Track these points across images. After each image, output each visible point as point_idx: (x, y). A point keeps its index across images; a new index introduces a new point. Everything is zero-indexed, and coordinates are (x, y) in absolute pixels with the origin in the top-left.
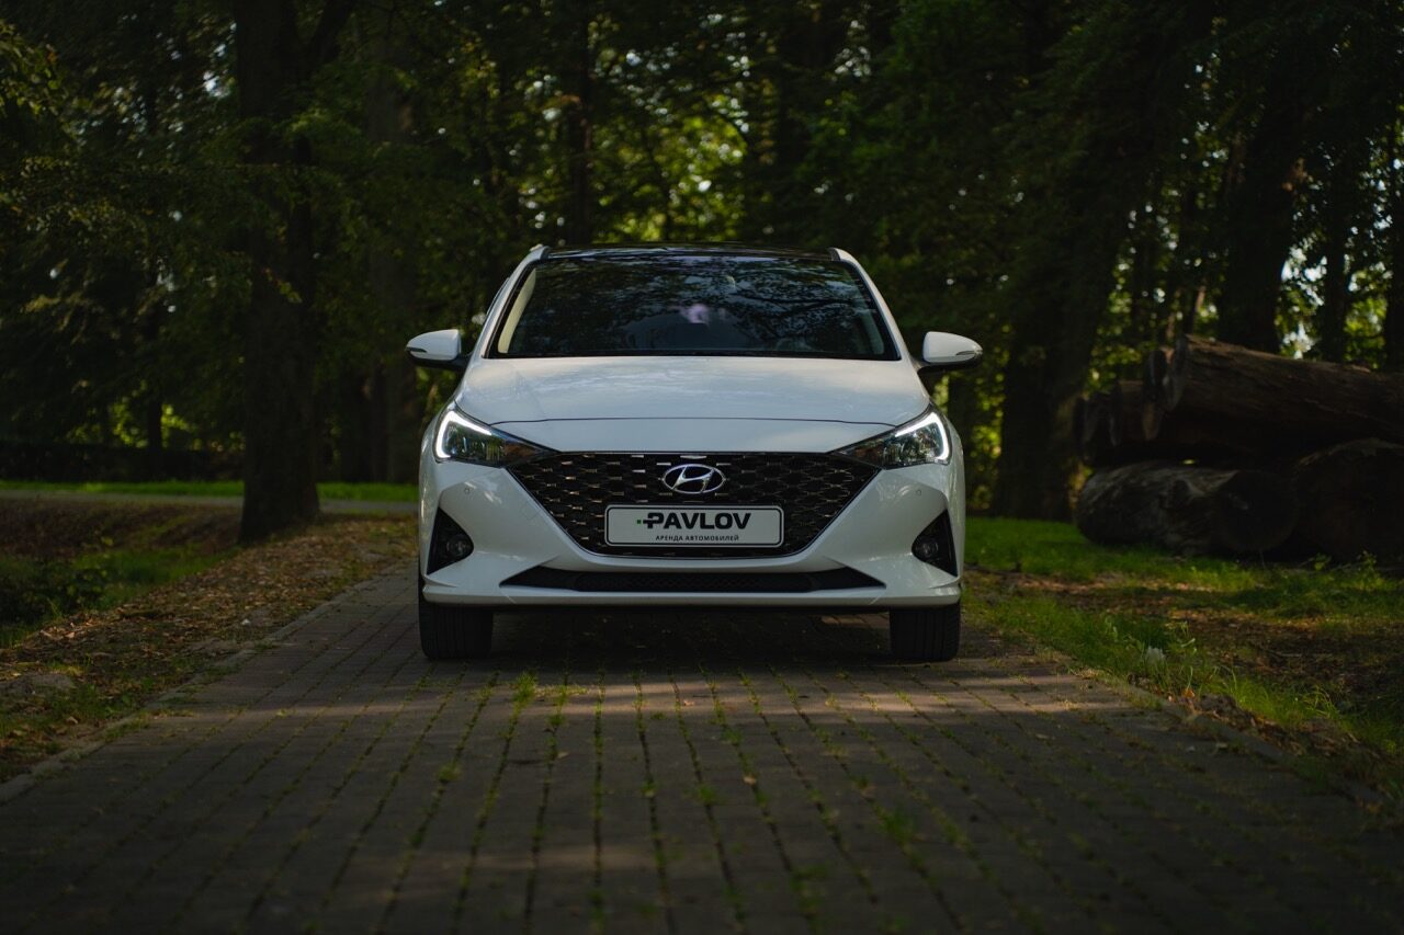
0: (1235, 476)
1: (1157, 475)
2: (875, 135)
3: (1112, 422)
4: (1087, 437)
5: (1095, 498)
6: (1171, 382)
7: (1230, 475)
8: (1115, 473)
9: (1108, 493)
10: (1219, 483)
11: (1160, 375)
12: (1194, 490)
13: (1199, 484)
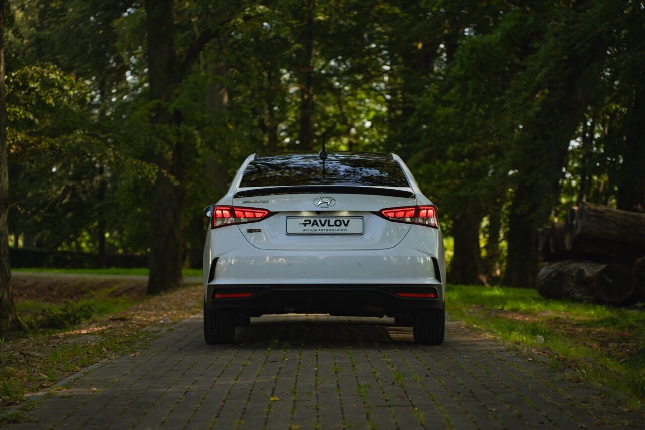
0: (606, 267)
1: (572, 266)
2: (447, 104)
3: (551, 241)
4: (540, 248)
5: (544, 277)
6: (577, 223)
7: (603, 266)
8: (554, 265)
9: (550, 275)
10: (599, 270)
11: (573, 219)
12: (588, 273)
13: (589, 270)
